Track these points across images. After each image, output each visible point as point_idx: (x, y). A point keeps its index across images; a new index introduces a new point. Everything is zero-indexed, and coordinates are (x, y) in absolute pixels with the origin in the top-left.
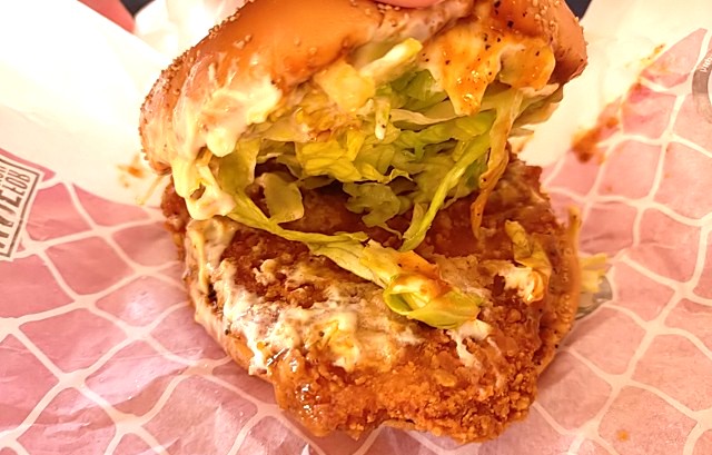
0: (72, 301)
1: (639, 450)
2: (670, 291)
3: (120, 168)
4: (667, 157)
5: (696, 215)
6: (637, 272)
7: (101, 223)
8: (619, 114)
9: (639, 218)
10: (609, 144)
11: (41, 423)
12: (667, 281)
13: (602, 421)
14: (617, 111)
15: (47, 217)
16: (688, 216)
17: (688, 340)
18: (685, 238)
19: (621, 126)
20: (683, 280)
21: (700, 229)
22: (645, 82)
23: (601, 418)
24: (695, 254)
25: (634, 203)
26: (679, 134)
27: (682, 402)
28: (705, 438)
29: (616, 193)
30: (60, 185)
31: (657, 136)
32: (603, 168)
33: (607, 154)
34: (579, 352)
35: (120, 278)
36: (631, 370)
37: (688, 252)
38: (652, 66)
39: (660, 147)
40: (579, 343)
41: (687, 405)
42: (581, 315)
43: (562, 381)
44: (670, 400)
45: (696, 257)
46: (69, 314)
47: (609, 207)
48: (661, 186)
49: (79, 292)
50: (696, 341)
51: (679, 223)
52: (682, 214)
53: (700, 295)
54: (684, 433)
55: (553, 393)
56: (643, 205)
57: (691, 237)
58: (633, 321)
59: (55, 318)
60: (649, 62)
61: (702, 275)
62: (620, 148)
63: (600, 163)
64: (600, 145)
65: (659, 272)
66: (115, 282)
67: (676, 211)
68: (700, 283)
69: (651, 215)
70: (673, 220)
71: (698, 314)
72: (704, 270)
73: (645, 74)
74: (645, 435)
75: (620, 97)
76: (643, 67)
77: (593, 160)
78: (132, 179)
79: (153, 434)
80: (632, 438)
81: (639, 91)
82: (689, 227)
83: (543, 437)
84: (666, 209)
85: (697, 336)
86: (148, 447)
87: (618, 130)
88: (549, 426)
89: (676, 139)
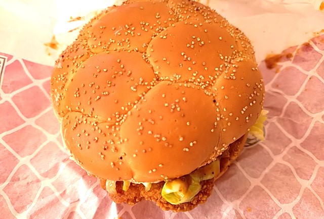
0: (24, 122)
1: (254, 217)
2: (290, 141)
3: (46, 45)
4: (309, 81)
5: (313, 112)
6: (279, 129)
7: (37, 78)
8: (294, 54)
9: (287, 104)
10: (284, 65)
11: (13, 181)
12: (290, 136)
13: (242, 202)
14: (294, 51)
15: (11, 80)
16: (309, 111)
17: (290, 169)
18: (305, 120)
19: (292, 59)
20: (297, 138)
21: (313, 118)
22: (312, 44)
23: (242, 199)
24: (307, 129)
25: (286, 97)
26: (318, 74)
27: (278, 199)
28: (283, 216)
29: (280, 89)
30: (17, 61)
31: (308, 70)
32: (277, 75)
33: (281, 69)
34: (241, 165)
35: (46, 108)
36: (261, 178)
37: (304, 127)
38: (318, 37)
39: (307, 75)
40: (242, 161)
41: (279, 201)
42: (248, 145)
43: (230, 179)
44: (273, 197)
45: (307, 130)
46: (23, 129)
47: (275, 94)
48: (302, 93)
49: (28, 117)
50: (293, 170)
51: (304, 112)
52: (307, 109)
53: (302, 147)
54: (275, 212)
55: (225, 184)
56: (291, 99)
57: (308, 121)
58: (269, 154)
59: (17, 131)
60: (317, 35)
61: (306, 139)
62: (288, 69)
63: (276, 72)
64: (279, 64)
65: (288, 132)
66: (43, 110)
67: (305, 107)
68: (305, 141)
69: (293, 105)
70: (302, 110)
71: (299, 155)
72: (308, 137)
73: (313, 40)
74: (258, 211)
75: (297, 46)
76: (313, 37)
77: (274, 70)
78: (52, 50)
79: (55, 187)
80: (252, 211)
81: (307, 47)
82: (308, 116)
83: (216, 202)
84: (300, 105)
85: (295, 168)
86: (53, 193)
87: (291, 60)
88: (220, 198)
89: (316, 75)
